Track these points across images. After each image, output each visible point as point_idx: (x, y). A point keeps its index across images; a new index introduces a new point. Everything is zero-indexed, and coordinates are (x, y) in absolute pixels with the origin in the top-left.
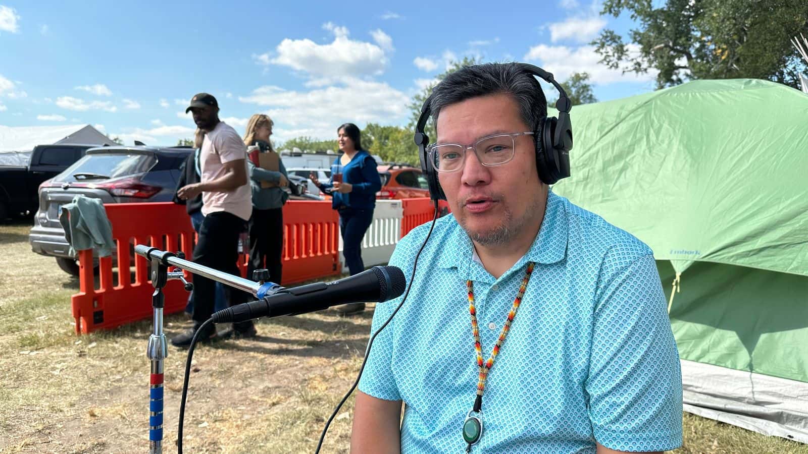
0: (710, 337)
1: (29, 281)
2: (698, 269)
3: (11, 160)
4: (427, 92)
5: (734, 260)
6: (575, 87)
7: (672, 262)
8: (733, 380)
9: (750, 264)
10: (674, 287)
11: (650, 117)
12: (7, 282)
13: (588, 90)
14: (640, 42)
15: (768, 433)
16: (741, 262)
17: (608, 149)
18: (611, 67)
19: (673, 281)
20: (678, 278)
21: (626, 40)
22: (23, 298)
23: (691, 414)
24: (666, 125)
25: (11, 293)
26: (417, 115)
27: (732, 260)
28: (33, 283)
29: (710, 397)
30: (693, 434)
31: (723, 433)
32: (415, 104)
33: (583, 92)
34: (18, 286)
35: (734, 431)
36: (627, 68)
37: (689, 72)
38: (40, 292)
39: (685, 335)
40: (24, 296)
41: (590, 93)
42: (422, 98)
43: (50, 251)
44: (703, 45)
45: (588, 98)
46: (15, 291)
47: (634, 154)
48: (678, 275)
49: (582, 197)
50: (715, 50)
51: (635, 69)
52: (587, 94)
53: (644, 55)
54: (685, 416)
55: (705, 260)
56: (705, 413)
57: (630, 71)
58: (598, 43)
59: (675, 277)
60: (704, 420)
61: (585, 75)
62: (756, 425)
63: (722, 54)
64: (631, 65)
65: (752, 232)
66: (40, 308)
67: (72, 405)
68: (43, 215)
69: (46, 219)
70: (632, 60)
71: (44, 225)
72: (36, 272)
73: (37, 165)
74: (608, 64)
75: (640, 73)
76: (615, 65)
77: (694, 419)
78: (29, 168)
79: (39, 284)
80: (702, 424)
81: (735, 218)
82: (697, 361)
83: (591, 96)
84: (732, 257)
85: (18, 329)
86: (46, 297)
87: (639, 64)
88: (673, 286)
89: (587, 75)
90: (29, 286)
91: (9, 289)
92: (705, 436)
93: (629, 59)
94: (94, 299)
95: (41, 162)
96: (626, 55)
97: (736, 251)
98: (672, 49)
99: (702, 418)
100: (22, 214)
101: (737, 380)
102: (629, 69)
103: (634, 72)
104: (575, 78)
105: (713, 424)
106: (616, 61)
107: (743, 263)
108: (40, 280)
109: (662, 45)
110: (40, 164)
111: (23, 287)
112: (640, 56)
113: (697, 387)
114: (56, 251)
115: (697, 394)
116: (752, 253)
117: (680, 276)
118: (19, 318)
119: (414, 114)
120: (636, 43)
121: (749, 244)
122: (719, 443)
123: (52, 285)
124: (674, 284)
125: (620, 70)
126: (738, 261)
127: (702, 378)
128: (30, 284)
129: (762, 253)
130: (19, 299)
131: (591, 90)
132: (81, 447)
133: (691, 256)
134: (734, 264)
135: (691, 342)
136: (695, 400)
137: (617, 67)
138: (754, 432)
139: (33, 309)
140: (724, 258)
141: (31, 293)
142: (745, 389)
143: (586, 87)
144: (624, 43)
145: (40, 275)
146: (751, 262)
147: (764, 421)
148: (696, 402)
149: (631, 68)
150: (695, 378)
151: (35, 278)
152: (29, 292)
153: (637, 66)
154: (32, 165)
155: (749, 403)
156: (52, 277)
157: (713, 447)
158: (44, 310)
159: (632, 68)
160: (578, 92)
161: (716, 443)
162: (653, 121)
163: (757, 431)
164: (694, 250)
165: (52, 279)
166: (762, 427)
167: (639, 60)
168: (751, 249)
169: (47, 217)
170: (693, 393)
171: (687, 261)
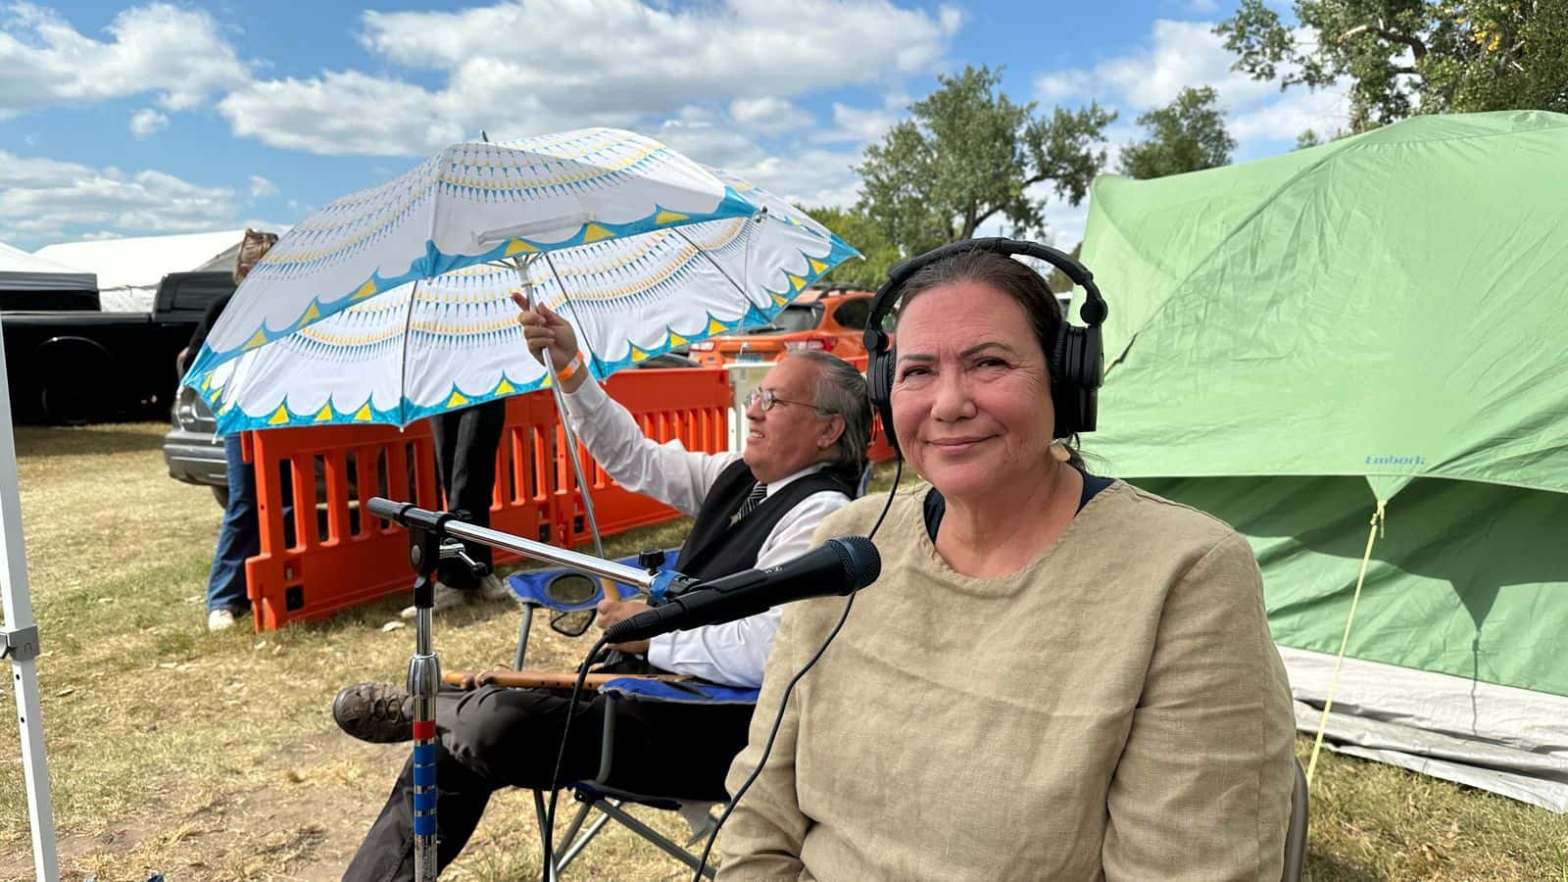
0: (1446, 623)
1: (166, 532)
2: (1420, 492)
3: (120, 300)
4: (892, 139)
5: (1492, 474)
6: (1187, 118)
7: (1370, 480)
8: (1493, 705)
9: (1524, 481)
10: (1374, 528)
11: (1325, 196)
12: (127, 534)
13: (1214, 123)
14: (1316, 25)
15: (1559, 808)
16: (1505, 478)
17: (1244, 261)
18: (1259, 77)
19: (1371, 517)
20: (1381, 510)
21: (1288, 19)
22: (156, 564)
23: (1410, 772)
24: (1356, 212)
25: (134, 555)
26: (874, 186)
27: (1487, 475)
28: (173, 535)
29: (1446, 738)
30: (1412, 809)
31: (1470, 807)
32: (869, 164)
33: (1204, 126)
34: (147, 542)
35: (1493, 803)
36: (1291, 76)
37: (1417, 78)
38: (187, 552)
39: (1397, 617)
40: (159, 560)
41: (1217, 127)
42: (882, 151)
43: (200, 475)
44: (1447, 25)
45: (1215, 139)
46: (143, 551)
47: (1295, 271)
48: (1381, 504)
49: (1194, 355)
50: (1472, 33)
51: (1308, 78)
52: (1214, 131)
53: (1326, 48)
54: (1397, 775)
55: (1435, 474)
56: (1436, 769)
57: (1298, 82)
58: (1230, 29)
59: (1375, 509)
60: (1435, 783)
61: (1207, 93)
62: (1537, 791)
63: (1487, 39)
64: (1298, 70)
65: (1527, 418)
66: (188, 583)
67: (258, 762)
68: (186, 409)
69: (191, 416)
70: (1302, 59)
71: (190, 428)
72: (178, 513)
73: (169, 311)
74: (1252, 71)
75: (1318, 86)
76: (1267, 70)
77: (1415, 782)
78: (153, 316)
79: (184, 536)
80: (1428, 791)
81: (1493, 392)
82: (1422, 669)
83: (1220, 133)
84: (1489, 467)
85: (153, 622)
86: (198, 562)
87: (1317, 68)
88: (1371, 526)
89: (1211, 92)
90: (167, 540)
91: (132, 547)
92: (1434, 813)
93: (1296, 57)
94: (287, 566)
95: (175, 306)
96: (1289, 49)
97: (1495, 456)
98: (1383, 35)
99: (1429, 779)
100: (144, 402)
101: (1500, 705)
102: (1295, 78)
103: (1306, 83)
104: (1187, 100)
105: (1451, 790)
106: (1270, 62)
107: (1509, 480)
108: (185, 528)
109: (1364, 27)
110: (173, 308)
111: (156, 542)
112: (1317, 52)
113: (1421, 719)
114: (212, 475)
115: (1421, 732)
116: (1526, 461)
117: (1385, 507)
118: (153, 600)
119: (868, 183)
120: (1310, 26)
121: (1520, 444)
122: (1460, 828)
123: (206, 538)
124: (1373, 522)
125: (1277, 81)
126: (1499, 476)
127: (1432, 700)
128: (168, 536)
129: (1547, 460)
130: (150, 566)
131: (1221, 122)
132: (280, 839)
133: (1407, 467)
134: (1491, 481)
135: (1409, 632)
136: (1415, 745)
137: (1271, 74)
138: (1532, 805)
139: (176, 583)
140: (1474, 469)
141: (172, 553)
142: (1514, 723)
143: (1209, 117)
144: (1284, 27)
145: (185, 519)
146: (1525, 477)
147: (1553, 785)
148: (1418, 749)
149: (1298, 76)
150: (1419, 700)
151: (175, 524)
152: (167, 551)
153: (1312, 72)
154: (159, 310)
155: (1523, 748)
156: (207, 522)
157: (1450, 835)
158: (196, 585)
159: (1301, 76)
160: (1194, 127)
161: (1455, 827)
162: (1332, 202)
163: (1537, 803)
164: (1413, 455)
165: (205, 526)
166: (1548, 795)
167: (1317, 59)
168: (1526, 452)
169: (195, 414)
170: (1414, 730)
171: (1399, 476)
